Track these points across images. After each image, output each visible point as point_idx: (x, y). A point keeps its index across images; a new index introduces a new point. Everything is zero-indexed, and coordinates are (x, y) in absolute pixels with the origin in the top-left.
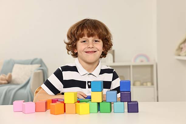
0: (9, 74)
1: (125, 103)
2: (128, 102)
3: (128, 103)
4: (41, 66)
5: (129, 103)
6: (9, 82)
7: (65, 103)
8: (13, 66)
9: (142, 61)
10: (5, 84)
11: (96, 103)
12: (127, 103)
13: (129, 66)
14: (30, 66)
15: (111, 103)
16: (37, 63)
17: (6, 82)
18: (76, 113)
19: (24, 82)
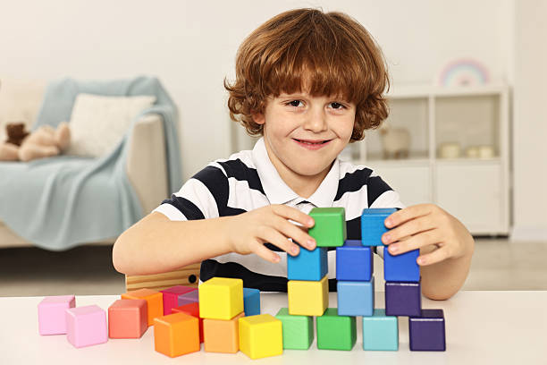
0: (62, 126)
1: (400, 317)
2: (411, 317)
3: (410, 321)
4: (156, 103)
5: (412, 320)
6: (63, 150)
7: (201, 316)
8: (74, 100)
9: (465, 83)
10: (51, 156)
11: (305, 319)
12: (407, 318)
13: (425, 100)
14: (124, 101)
15: (353, 319)
16: (144, 93)
17: (53, 150)
18: (239, 350)
19: (109, 151)
